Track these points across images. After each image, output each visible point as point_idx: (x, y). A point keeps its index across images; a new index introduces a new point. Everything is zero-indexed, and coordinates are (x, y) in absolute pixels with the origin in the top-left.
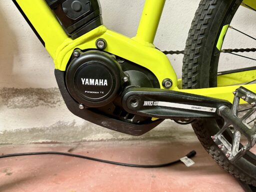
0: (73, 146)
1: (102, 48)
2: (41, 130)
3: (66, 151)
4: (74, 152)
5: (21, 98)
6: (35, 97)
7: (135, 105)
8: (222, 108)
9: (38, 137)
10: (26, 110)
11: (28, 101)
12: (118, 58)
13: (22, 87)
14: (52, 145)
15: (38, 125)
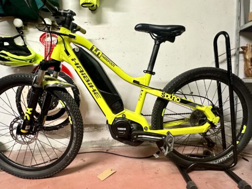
0: (108, 148)
1: (124, 117)
2: (95, 142)
3: (105, 151)
4: (109, 152)
5: (87, 128)
6: (93, 128)
7: (135, 137)
8: (163, 137)
9: (93, 145)
10: (89, 133)
11: (90, 130)
12: (129, 120)
13: (89, 124)
14: (99, 148)
15: (94, 139)
